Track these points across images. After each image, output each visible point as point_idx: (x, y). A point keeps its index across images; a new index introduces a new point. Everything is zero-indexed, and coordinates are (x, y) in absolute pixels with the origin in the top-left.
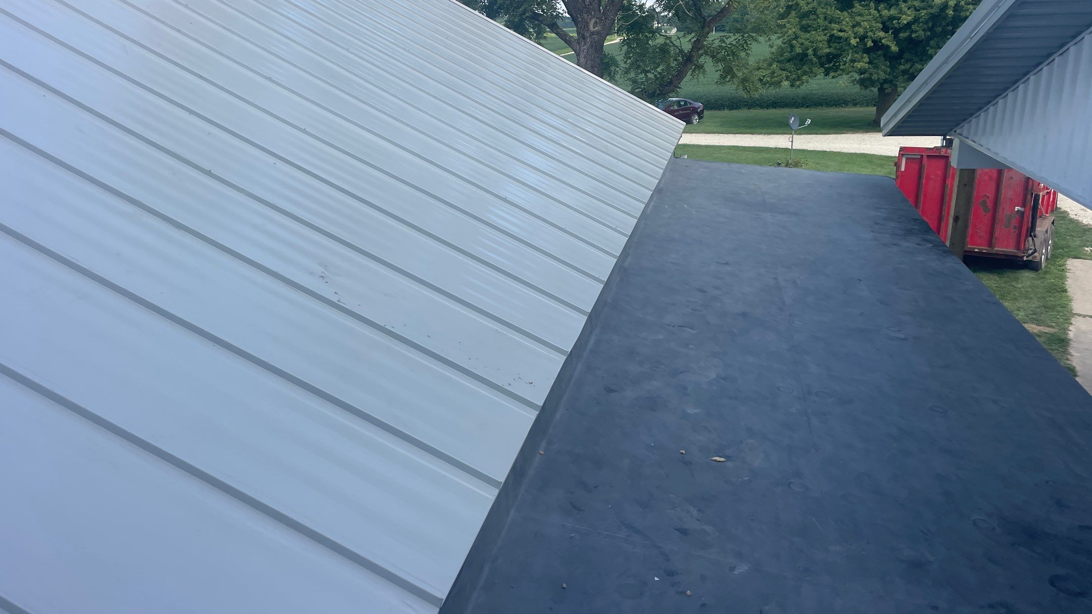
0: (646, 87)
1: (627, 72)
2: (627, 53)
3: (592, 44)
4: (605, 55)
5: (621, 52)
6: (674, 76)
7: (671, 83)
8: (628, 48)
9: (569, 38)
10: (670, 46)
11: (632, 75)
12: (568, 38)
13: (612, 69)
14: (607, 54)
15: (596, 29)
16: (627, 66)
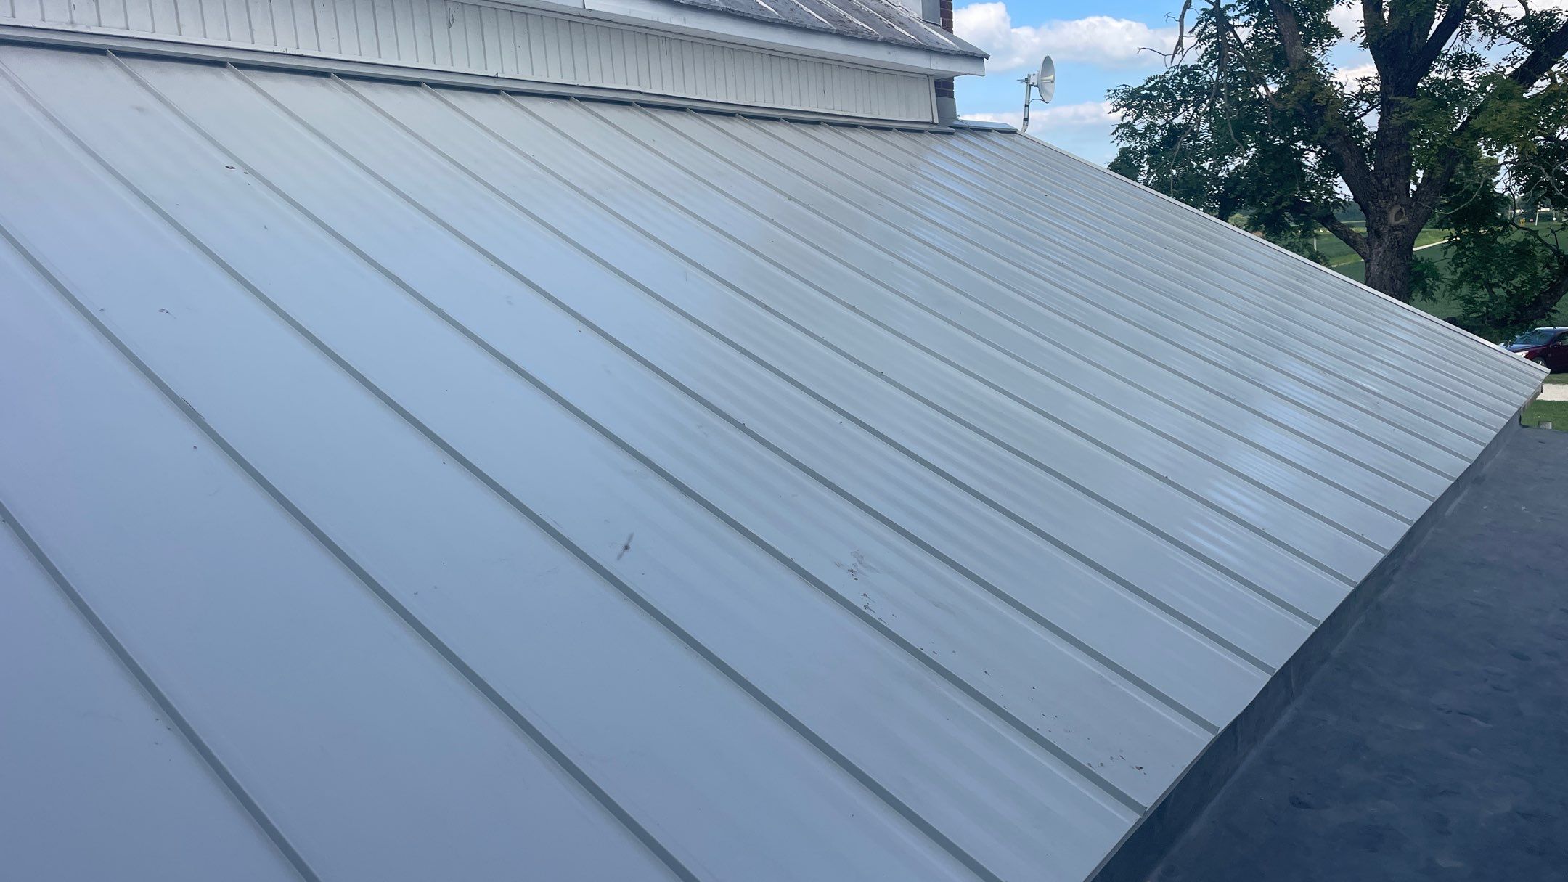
0: (1489, 309)
1: (1457, 285)
2: (1457, 256)
3: (1393, 245)
4: (1416, 261)
5: (1447, 256)
6: (1545, 293)
7: (1538, 302)
8: (1458, 249)
9: (1353, 237)
10: (1535, 246)
11: (1465, 290)
12: (1351, 237)
13: (1428, 282)
14: (1419, 259)
15: (1401, 221)
16: (1456, 278)
